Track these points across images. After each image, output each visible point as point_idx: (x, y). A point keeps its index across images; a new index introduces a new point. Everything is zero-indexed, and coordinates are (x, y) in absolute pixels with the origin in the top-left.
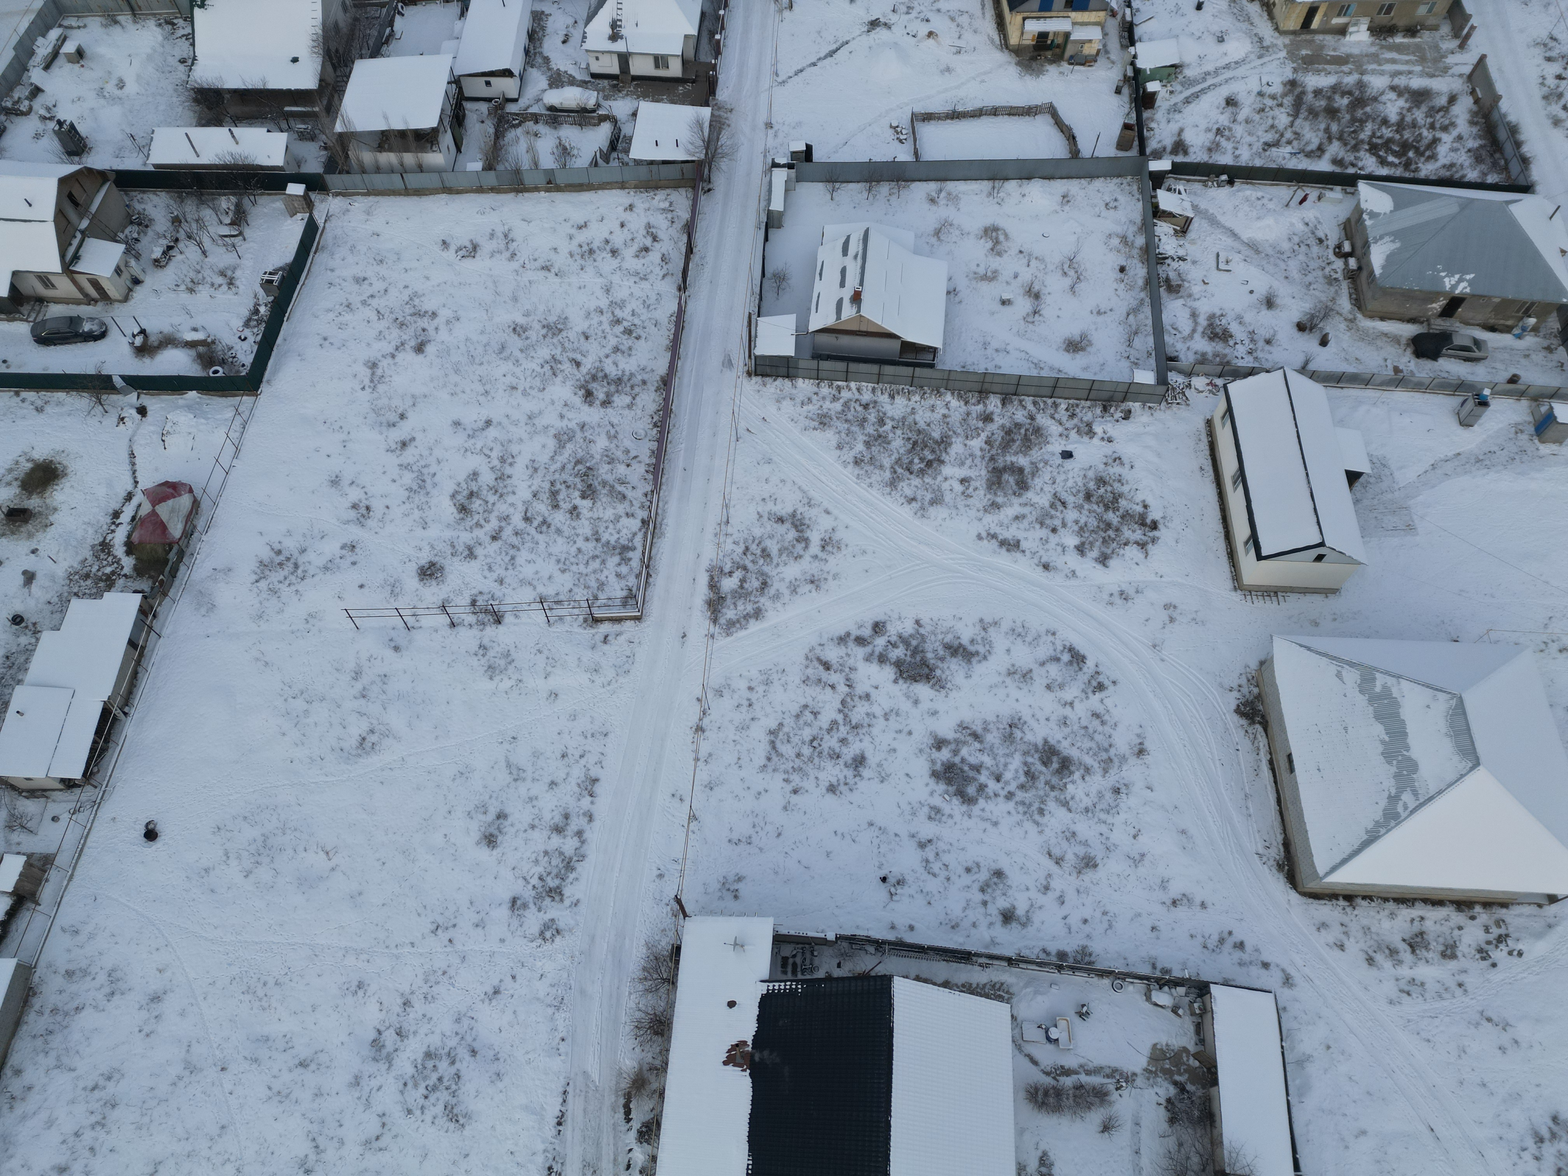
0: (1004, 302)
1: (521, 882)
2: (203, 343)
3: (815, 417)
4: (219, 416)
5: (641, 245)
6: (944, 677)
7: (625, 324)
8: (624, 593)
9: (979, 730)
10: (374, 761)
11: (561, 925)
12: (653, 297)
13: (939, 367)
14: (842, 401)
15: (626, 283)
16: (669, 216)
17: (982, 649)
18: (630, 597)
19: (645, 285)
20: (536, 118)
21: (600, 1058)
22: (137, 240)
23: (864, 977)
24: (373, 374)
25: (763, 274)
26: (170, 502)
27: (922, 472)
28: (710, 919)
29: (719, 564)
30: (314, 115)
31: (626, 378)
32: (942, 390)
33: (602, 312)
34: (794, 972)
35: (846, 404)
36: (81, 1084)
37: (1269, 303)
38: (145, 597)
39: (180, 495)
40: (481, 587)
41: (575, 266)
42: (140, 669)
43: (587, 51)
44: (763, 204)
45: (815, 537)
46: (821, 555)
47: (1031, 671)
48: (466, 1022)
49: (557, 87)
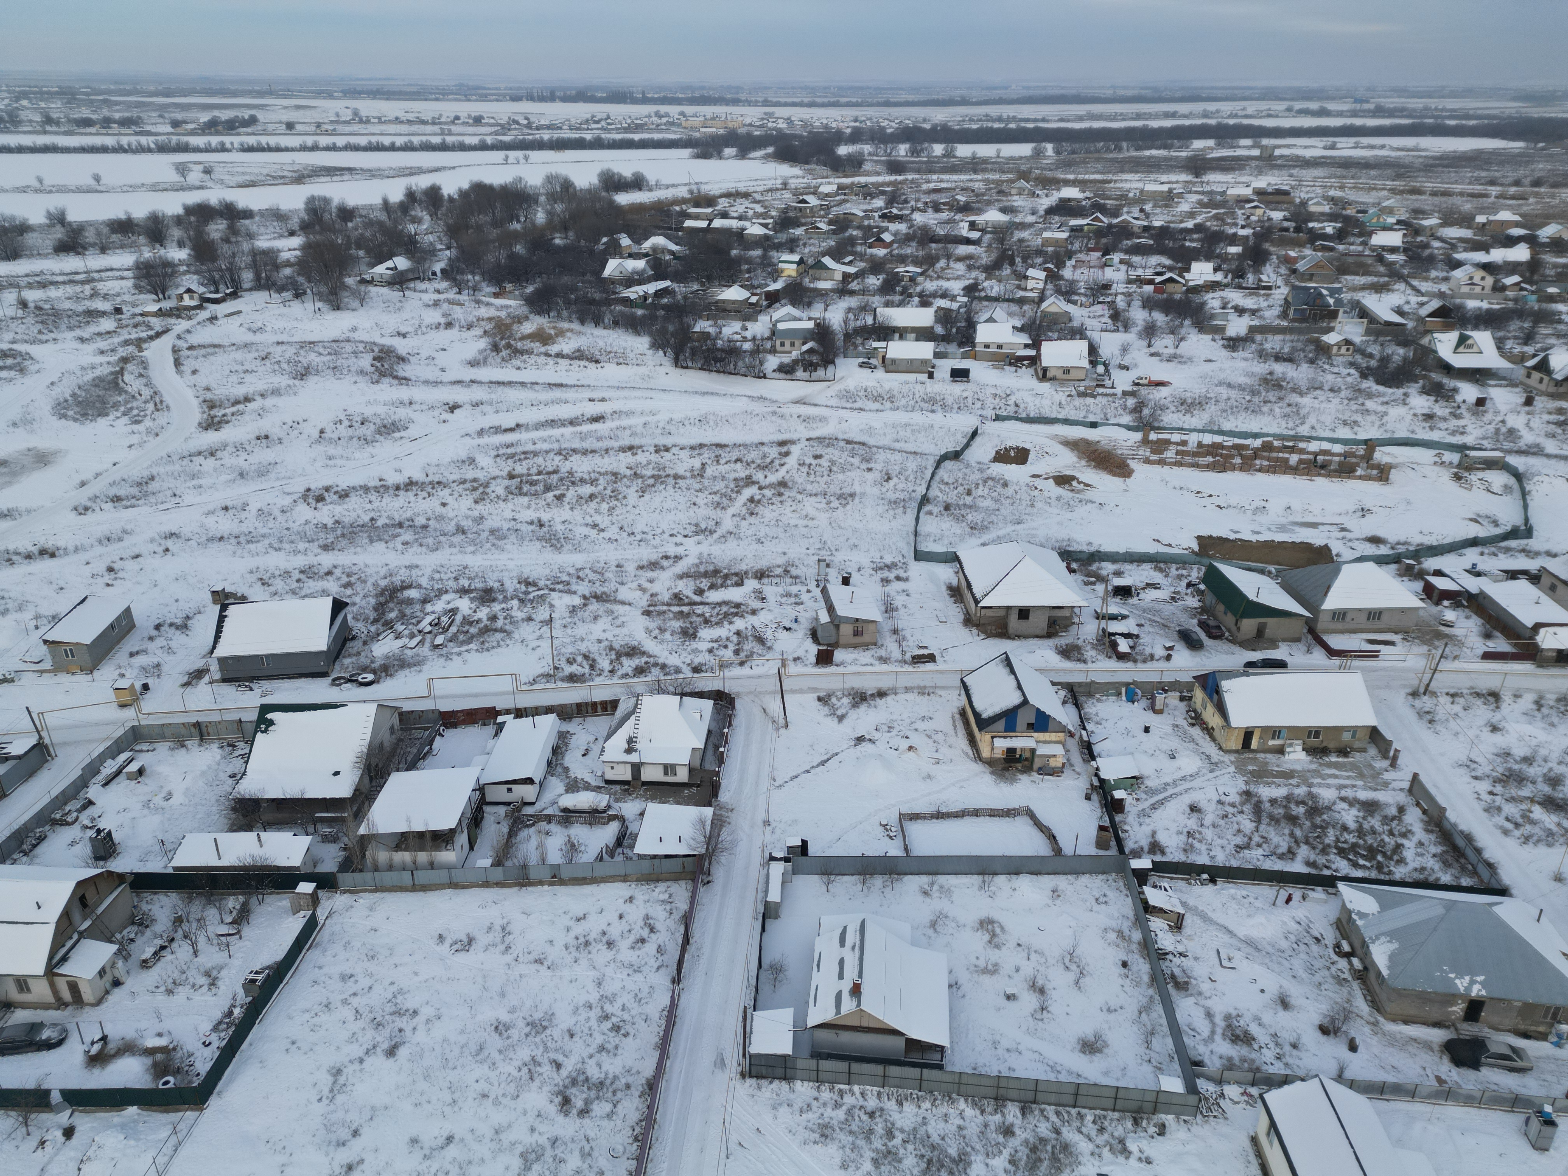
0: (1009, 997)
2: (164, 1050)
3: (815, 1127)
4: (152, 1137)
5: (638, 937)
7: (614, 1020)
12: (646, 990)
13: (949, 1068)
14: (844, 1108)
15: (619, 976)
16: (668, 907)
19: (639, 977)
20: (549, 819)
22: (132, 940)
24: (335, 1082)
25: (760, 966)
30: (343, 820)
31: (608, 1082)
32: (954, 1096)
33: (590, 1007)
35: (849, 1112)
37: (1284, 1003)
41: (569, 959)
43: (604, 762)
44: (760, 895)
49: (573, 792)
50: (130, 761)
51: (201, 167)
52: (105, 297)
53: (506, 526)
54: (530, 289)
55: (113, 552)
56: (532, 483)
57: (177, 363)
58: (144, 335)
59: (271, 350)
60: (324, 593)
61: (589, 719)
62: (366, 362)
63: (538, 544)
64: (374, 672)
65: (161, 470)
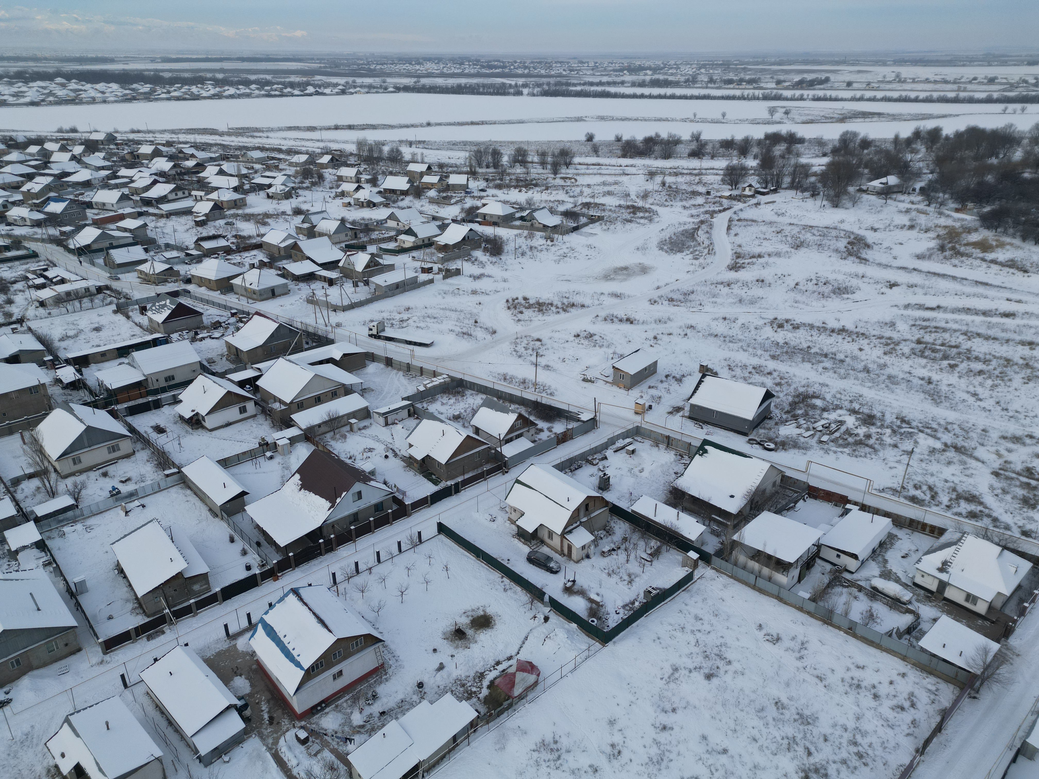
2: (597, 603)
4: (578, 644)
5: (900, 704)
7: (860, 749)
12: (892, 744)
15: (876, 722)
16: (932, 697)
19: (889, 731)
20: (860, 589)
22: (601, 538)
24: (672, 674)
26: (525, 674)
33: (846, 730)
38: (478, 717)
39: (532, 674)
41: (842, 689)
42: (447, 756)
43: (917, 569)
49: (885, 579)
50: (630, 444)
51: (784, 110)
52: (704, 184)
53: (901, 375)
54: (987, 209)
55: (661, 328)
56: (934, 351)
57: (729, 228)
58: (717, 209)
59: (785, 228)
60: (763, 385)
61: (916, 533)
62: (842, 244)
63: (922, 396)
64: (776, 444)
65: (699, 289)
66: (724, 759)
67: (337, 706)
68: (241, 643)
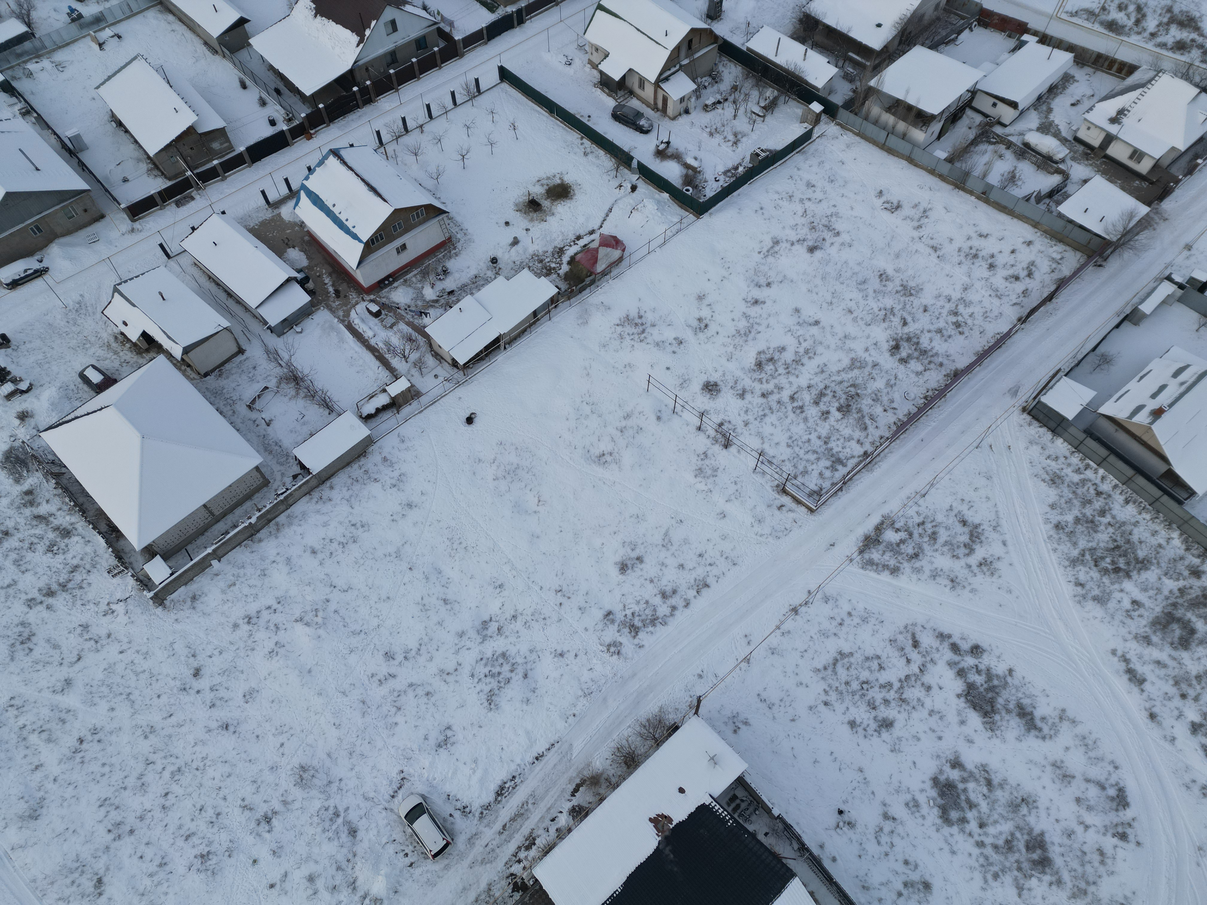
1: (621, 606)
2: (694, 169)
3: (1051, 473)
4: (669, 217)
5: (1016, 273)
6: (999, 723)
7: (960, 318)
8: (816, 488)
9: (996, 782)
10: (599, 471)
11: (623, 651)
12: (996, 313)
13: (1186, 508)
14: (1082, 476)
15: (983, 292)
16: (1054, 266)
17: (1046, 730)
18: (817, 494)
19: (996, 302)
20: (1009, 145)
21: (585, 745)
22: (705, 87)
23: (777, 858)
25: (1094, 349)
26: (609, 249)
27: (1105, 572)
28: (710, 728)
29: (895, 518)
30: (865, 67)
31: (930, 353)
32: (1174, 526)
33: (949, 301)
34: (735, 810)
35: (1084, 482)
36: (350, 518)
38: (559, 293)
39: (617, 249)
40: (731, 418)
41: (956, 259)
42: (528, 330)
43: (1085, 119)
44: (1136, 300)
45: (980, 553)
46: (975, 568)
47: (1074, 777)
48: (534, 656)
49: (1042, 133)
61: (1099, 74)
66: (814, 330)
67: (405, 281)
68: (286, 211)
